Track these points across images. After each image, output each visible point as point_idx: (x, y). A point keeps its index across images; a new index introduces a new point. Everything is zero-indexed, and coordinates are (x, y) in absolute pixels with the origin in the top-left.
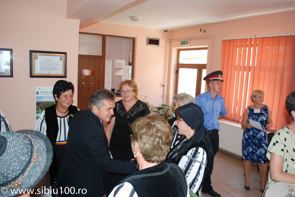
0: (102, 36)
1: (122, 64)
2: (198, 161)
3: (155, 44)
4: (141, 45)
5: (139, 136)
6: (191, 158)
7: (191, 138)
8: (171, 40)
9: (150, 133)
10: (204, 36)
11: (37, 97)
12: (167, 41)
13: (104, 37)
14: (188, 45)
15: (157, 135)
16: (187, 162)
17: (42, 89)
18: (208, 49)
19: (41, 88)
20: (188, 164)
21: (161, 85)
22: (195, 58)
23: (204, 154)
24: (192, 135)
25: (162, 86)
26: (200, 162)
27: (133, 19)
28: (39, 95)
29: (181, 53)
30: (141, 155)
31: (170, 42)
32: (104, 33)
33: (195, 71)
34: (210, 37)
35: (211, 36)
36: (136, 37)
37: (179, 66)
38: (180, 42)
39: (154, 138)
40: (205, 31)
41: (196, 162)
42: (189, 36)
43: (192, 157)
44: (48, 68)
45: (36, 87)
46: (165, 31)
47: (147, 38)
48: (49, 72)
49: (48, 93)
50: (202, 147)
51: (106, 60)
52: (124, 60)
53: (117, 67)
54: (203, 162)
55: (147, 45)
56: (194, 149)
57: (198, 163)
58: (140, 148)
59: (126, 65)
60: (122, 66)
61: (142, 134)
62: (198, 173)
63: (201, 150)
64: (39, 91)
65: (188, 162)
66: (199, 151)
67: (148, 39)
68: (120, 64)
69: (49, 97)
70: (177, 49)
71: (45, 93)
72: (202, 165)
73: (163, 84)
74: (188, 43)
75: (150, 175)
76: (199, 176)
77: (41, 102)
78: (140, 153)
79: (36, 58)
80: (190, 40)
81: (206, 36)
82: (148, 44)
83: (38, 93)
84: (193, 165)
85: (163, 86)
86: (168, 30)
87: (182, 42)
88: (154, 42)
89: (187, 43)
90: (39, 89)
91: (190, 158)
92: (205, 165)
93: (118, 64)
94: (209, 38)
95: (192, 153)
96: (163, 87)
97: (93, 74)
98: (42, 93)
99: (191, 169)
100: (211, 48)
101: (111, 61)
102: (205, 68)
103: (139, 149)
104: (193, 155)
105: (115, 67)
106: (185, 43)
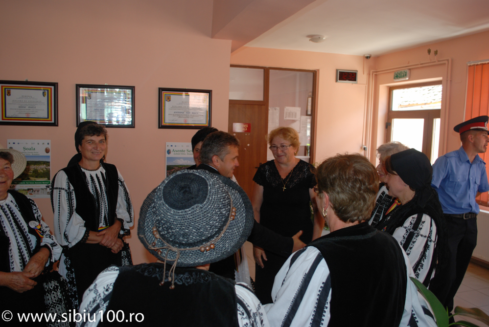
0: (264, 70)
1: (296, 114)
2: (422, 236)
3: (350, 80)
4: (327, 82)
5: (329, 183)
6: (411, 230)
7: (409, 203)
8: (376, 72)
9: (345, 176)
10: (435, 62)
11: (168, 158)
12: (369, 74)
13: (266, 71)
14: (407, 79)
15: (356, 179)
16: (404, 236)
17: (175, 146)
18: (443, 82)
19: (174, 144)
20: (407, 239)
21: (361, 148)
22: (420, 105)
23: (431, 225)
24: (411, 198)
25: (363, 149)
26: (425, 237)
27: (314, 38)
28: (172, 155)
29: (396, 92)
30: (332, 212)
31: (376, 75)
32: (267, 65)
33: (420, 122)
34: (446, 62)
35: (448, 60)
36: (318, 69)
37: (391, 115)
38: (392, 75)
39: (353, 183)
40: (436, 53)
41: (420, 236)
42: (409, 63)
43: (412, 228)
44: (185, 113)
45: (167, 143)
46: (367, 57)
47: (337, 70)
48: (185, 121)
49: (183, 153)
50: (428, 214)
51: (269, 108)
52: (299, 106)
53: (288, 118)
54: (430, 238)
55: (336, 81)
56: (415, 216)
57: (423, 238)
58: (330, 200)
59: (301, 115)
60: (295, 117)
61: (334, 179)
62: (423, 255)
63: (426, 218)
64: (171, 149)
65: (406, 236)
66: (423, 219)
67: (339, 71)
68: (293, 113)
69: (185, 159)
70: (388, 87)
71: (179, 153)
72: (429, 243)
73: (364, 147)
74: (408, 74)
75: (346, 238)
76: (425, 260)
77: (173, 166)
78: (332, 209)
79: (169, 99)
80: (410, 69)
81: (438, 61)
82: (339, 81)
83: (169, 152)
84: (414, 241)
85: (365, 149)
86: (372, 56)
87: (397, 74)
88: (347, 76)
89: (406, 75)
90: (172, 146)
91: (409, 230)
92: (434, 242)
93: (289, 113)
94: (445, 64)
95: (412, 222)
96: (364, 151)
97: (249, 129)
98: (176, 153)
99: (412, 248)
100: (447, 80)
101: (278, 108)
102: (438, 117)
103: (330, 203)
104: (414, 224)
105: (285, 118)
106: (402, 75)
